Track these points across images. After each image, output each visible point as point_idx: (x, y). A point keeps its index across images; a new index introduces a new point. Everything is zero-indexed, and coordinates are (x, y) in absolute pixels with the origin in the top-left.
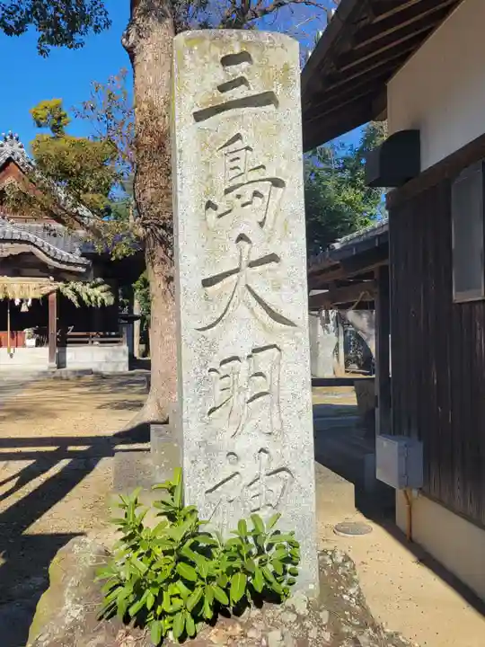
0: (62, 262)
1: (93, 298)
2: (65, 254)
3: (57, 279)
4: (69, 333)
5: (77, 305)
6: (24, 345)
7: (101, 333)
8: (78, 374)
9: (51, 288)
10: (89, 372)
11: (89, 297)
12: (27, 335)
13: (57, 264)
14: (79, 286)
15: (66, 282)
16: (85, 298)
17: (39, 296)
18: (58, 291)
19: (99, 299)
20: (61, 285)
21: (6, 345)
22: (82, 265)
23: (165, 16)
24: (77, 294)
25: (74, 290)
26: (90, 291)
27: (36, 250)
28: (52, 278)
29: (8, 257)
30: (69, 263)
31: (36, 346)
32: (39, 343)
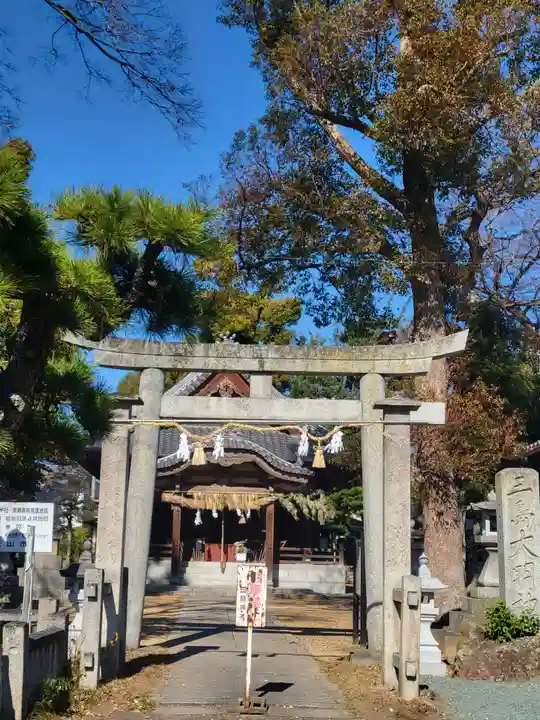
0: (284, 473)
1: (313, 512)
2: (287, 464)
3: (277, 490)
4: (282, 548)
5: (296, 518)
6: (234, 560)
7: (316, 550)
8: (300, 593)
9: (270, 499)
10: (309, 592)
11: (310, 510)
12: (238, 549)
13: (278, 475)
14: (300, 499)
15: (286, 493)
16: (306, 511)
17: (257, 507)
18: (277, 503)
19: (320, 512)
20: (281, 496)
21: (218, 560)
22: (305, 476)
23: (440, 326)
24: (297, 506)
25: (293, 501)
26: (311, 504)
27: (258, 460)
28: (271, 489)
29: (231, 467)
30: (291, 474)
31: (246, 561)
32: (250, 558)
